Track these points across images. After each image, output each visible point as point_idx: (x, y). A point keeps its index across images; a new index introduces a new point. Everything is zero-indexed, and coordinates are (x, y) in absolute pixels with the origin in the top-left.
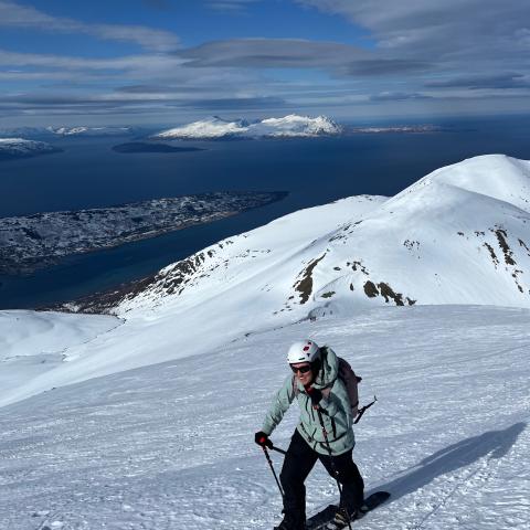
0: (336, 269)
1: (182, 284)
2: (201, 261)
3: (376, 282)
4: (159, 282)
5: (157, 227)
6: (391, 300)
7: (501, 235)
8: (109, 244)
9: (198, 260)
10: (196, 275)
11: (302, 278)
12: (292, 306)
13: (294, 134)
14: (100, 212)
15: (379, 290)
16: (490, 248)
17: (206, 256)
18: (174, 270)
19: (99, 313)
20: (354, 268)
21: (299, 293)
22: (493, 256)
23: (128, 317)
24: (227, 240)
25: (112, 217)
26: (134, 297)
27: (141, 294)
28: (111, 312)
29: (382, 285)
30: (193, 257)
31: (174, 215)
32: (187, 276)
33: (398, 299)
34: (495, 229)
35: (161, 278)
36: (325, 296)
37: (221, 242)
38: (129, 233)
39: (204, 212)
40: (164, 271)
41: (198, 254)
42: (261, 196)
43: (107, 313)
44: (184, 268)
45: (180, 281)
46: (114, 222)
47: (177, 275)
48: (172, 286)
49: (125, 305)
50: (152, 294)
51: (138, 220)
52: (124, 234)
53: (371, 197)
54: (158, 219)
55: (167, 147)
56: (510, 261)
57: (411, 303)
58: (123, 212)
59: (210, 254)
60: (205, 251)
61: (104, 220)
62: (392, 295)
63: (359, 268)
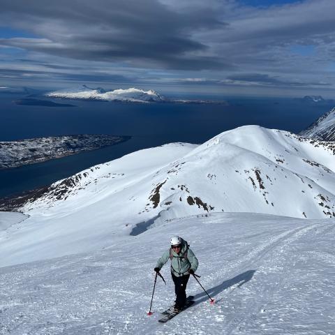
0: (172, 189)
1: (67, 193)
2: (79, 179)
3: (193, 197)
4: (51, 192)
5: (46, 156)
6: (201, 207)
7: (257, 173)
8: (13, 165)
9: (77, 179)
10: (75, 188)
11: (153, 194)
12: (149, 209)
13: (134, 100)
14: (7, 144)
15: (195, 201)
16: (252, 180)
17: (82, 176)
18: (61, 184)
19: (10, 211)
20: (182, 189)
21: (152, 202)
22: (254, 184)
23: (31, 213)
24: (96, 166)
25: (15, 148)
26: (34, 201)
27: (39, 199)
28: (18, 210)
29: (197, 199)
30: (74, 176)
31: (57, 148)
32: (70, 189)
33: (205, 206)
34: (255, 169)
35: (52, 189)
36: (167, 204)
37: (92, 168)
38: (27, 159)
39: (77, 147)
40: (55, 185)
41: (77, 174)
42: (114, 138)
43: (16, 211)
44: (68, 183)
45: (65, 191)
46: (17, 151)
47: (63, 188)
48: (60, 195)
49: (28, 206)
50: (46, 199)
51: (33, 150)
52: (24, 159)
53: (183, 144)
54: (46, 150)
55: (51, 103)
56: (262, 187)
57: (212, 208)
58: (23, 145)
59: (85, 175)
60: (82, 173)
61: (10, 149)
62: (202, 204)
63: (184, 189)
